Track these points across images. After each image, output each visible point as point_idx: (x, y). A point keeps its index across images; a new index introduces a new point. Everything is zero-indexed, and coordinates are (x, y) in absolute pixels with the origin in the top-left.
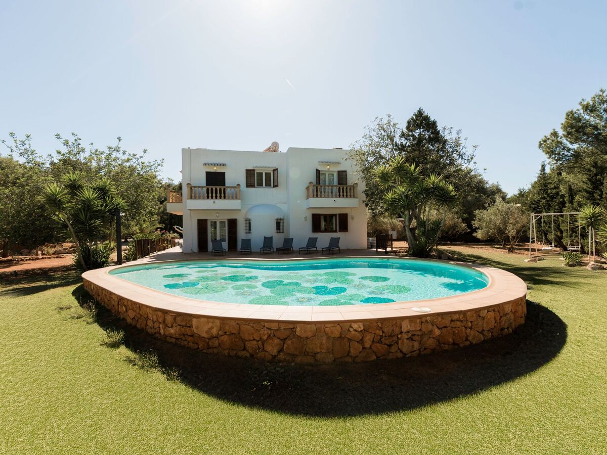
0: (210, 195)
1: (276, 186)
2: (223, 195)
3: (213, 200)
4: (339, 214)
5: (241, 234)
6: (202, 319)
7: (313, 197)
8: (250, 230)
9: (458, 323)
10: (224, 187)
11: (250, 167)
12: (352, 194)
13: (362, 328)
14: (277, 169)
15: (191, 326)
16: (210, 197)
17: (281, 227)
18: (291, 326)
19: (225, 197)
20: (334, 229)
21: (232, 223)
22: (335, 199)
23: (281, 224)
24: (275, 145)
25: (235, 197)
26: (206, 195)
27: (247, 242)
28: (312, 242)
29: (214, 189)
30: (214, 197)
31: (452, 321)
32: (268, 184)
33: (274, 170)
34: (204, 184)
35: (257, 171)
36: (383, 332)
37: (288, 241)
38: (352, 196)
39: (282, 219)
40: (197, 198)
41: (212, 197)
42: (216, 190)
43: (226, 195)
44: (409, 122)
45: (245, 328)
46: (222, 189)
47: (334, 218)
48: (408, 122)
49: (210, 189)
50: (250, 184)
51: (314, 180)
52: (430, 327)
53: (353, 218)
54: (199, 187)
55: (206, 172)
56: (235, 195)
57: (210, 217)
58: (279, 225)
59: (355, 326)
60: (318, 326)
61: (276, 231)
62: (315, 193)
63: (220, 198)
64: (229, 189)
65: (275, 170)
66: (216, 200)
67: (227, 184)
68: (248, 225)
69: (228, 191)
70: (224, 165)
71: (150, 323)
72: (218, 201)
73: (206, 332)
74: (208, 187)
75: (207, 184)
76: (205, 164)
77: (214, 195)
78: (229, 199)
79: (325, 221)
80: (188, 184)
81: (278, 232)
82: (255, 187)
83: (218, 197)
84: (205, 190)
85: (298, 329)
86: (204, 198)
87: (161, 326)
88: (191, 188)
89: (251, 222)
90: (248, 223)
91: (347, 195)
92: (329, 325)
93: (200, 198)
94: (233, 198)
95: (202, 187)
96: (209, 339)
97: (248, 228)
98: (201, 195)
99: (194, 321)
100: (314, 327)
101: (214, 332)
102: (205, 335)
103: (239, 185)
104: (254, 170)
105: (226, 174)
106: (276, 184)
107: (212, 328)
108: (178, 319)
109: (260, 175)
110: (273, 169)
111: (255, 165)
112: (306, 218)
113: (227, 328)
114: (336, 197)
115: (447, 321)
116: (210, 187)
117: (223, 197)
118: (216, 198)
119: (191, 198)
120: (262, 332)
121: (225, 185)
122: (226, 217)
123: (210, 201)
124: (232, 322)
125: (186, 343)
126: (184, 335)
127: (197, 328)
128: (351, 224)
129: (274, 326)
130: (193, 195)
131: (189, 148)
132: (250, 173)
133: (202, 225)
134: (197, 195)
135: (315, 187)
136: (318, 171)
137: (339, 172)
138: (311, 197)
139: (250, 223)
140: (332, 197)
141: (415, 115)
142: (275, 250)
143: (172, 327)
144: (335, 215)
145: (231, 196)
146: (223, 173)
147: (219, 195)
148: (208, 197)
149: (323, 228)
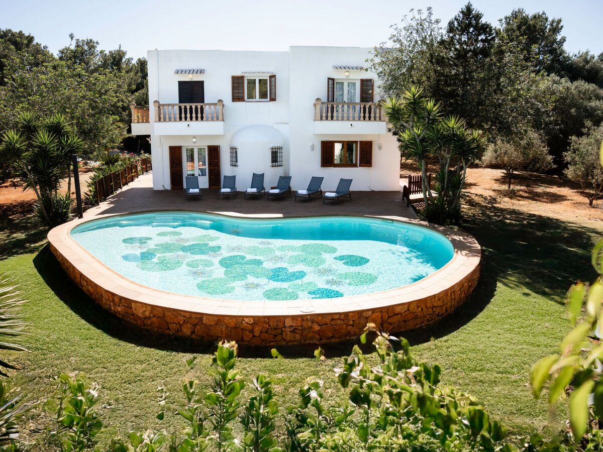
0: (183, 116)
1: (273, 99)
2: (199, 115)
3: (186, 123)
4: (360, 141)
5: (226, 169)
6: (138, 304)
7: (322, 119)
8: (236, 161)
9: (339, 322)
10: (202, 104)
11: (238, 73)
12: (378, 115)
13: (252, 322)
14: (274, 76)
15: (131, 308)
16: (183, 119)
17: (278, 159)
18: (200, 316)
19: (202, 118)
20: (354, 162)
21: (214, 152)
22: (353, 122)
23: (278, 155)
25: (219, 117)
26: (178, 116)
28: (316, 181)
29: (188, 107)
30: (188, 119)
31: (332, 320)
32: (263, 95)
33: (271, 77)
34: (177, 101)
35: (248, 77)
36: (269, 326)
37: (285, 180)
38: (378, 119)
39: (281, 148)
40: (167, 120)
41: (186, 119)
42: (191, 108)
43: (204, 115)
44: (451, 24)
45: (167, 314)
46: (200, 107)
47: (354, 145)
49: (183, 107)
50: (237, 97)
51: (323, 94)
52: (310, 324)
53: (380, 148)
54: (169, 105)
55: (179, 82)
56: (215, 115)
57: (185, 144)
58: (275, 156)
59: (247, 320)
60: (218, 317)
61: (270, 163)
62: (324, 115)
63: (197, 119)
64: (207, 106)
65: (273, 77)
66: (191, 123)
67: (206, 101)
68: (234, 155)
69: (207, 109)
70: (202, 72)
71: (104, 301)
72: (194, 124)
73: (142, 313)
74: (181, 104)
75: (180, 102)
76: (177, 72)
77: (188, 115)
78: (207, 120)
80: (155, 102)
81: (273, 166)
82: (244, 101)
83: (194, 119)
84: (177, 109)
85: (204, 319)
86: (175, 120)
87: (111, 304)
88: (159, 107)
89: (238, 151)
90: (234, 152)
91: (370, 118)
92: (227, 318)
93: (170, 120)
94: (212, 120)
95: (173, 105)
96: (145, 319)
97: (234, 159)
98: (172, 116)
99: (133, 304)
100: (216, 319)
101: (147, 314)
102: (140, 315)
103: (220, 101)
104: (242, 78)
105: (204, 83)
106: (273, 97)
107: (145, 311)
108: (122, 301)
109: (252, 83)
110: (269, 75)
111: (245, 70)
112: (313, 148)
113: (155, 313)
114: (354, 120)
115: (328, 320)
116: (183, 105)
117: (199, 119)
118: (191, 119)
119: (160, 120)
120: (179, 318)
121: (203, 102)
122: (205, 144)
123: (184, 124)
124: (159, 309)
125: (129, 319)
126: (127, 313)
127: (135, 309)
128: (377, 156)
129: (188, 315)
130: (162, 116)
131: (156, 49)
132: (237, 82)
133: (175, 153)
134: (167, 116)
135: (325, 106)
136: (331, 81)
137: (362, 81)
138: (317, 121)
139: (236, 153)
140: (348, 120)
141: (462, 12)
143: (119, 306)
144: (356, 142)
145: (210, 116)
146: (201, 84)
147: (194, 115)
148: (181, 119)
149: (337, 160)
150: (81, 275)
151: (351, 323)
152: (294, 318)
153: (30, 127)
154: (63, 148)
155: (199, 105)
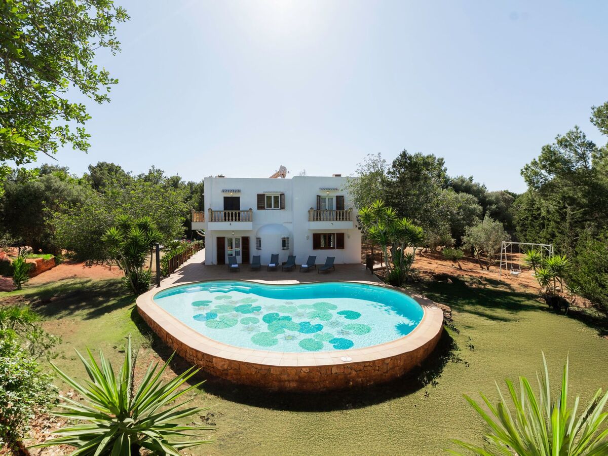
0: (227, 218)
1: (283, 208)
2: (237, 218)
3: (229, 223)
4: (337, 234)
5: (253, 251)
6: (219, 359)
7: (314, 220)
8: (260, 246)
9: (369, 368)
10: (239, 211)
11: (261, 192)
12: (348, 218)
13: (308, 371)
14: (284, 194)
15: (212, 362)
16: (227, 220)
17: (286, 245)
18: (268, 368)
19: (239, 220)
20: (332, 247)
21: (246, 241)
22: (332, 222)
23: (287, 242)
24: (283, 170)
25: (248, 219)
26: (224, 218)
27: (258, 258)
28: (312, 259)
29: (230, 213)
30: (230, 220)
31: (364, 366)
32: (276, 206)
33: (281, 195)
34: (223, 209)
35: (267, 194)
36: (321, 373)
37: (292, 258)
38: (348, 220)
39: (288, 238)
40: (217, 220)
41: (229, 220)
42: (232, 214)
43: (240, 218)
44: (394, 162)
45: (242, 366)
46: (237, 213)
47: (332, 236)
49: (227, 213)
50: (260, 207)
51: (314, 205)
52: (350, 371)
53: (349, 237)
54: (218, 211)
55: (224, 197)
56: (247, 218)
57: (227, 236)
58: (285, 243)
59: (304, 370)
60: (283, 369)
61: (282, 248)
62: (315, 218)
63: (236, 220)
64: (242, 212)
65: (282, 195)
66: (231, 223)
67: (242, 208)
68: (259, 242)
69: (242, 214)
70: (239, 191)
71: (188, 356)
72: (234, 223)
73: (221, 366)
74: (226, 211)
75: (225, 209)
76: (223, 191)
77: (230, 218)
78: (242, 221)
79: (325, 239)
80: (209, 209)
82: (264, 209)
83: (234, 220)
84: (223, 213)
85: (272, 370)
86: (222, 221)
87: (195, 359)
88: (212, 212)
90: (259, 241)
91: (343, 219)
92: (289, 369)
93: (218, 221)
94: (246, 221)
95: (220, 212)
96: (223, 371)
97: (259, 245)
98: (220, 218)
99: (214, 359)
100: (281, 369)
101: (226, 367)
102: (220, 368)
103: (251, 209)
104: (264, 195)
105: (240, 198)
106: (283, 206)
107: (224, 365)
108: (205, 356)
109: (269, 198)
110: (280, 193)
111: (266, 191)
112: (308, 238)
113: (233, 366)
114: (333, 220)
115: (361, 367)
116: (227, 212)
117: (237, 220)
118: (232, 220)
119: (212, 221)
120: (252, 370)
121: (238, 208)
122: (240, 236)
123: (227, 223)
124: (235, 363)
125: (209, 371)
126: (208, 366)
127: (216, 364)
128: (347, 241)
129: (259, 367)
130: (213, 218)
131: (210, 176)
132: (261, 197)
133: (221, 242)
134: (217, 218)
135: (316, 212)
136: (319, 197)
137: (337, 197)
138: (312, 221)
139: (260, 241)
140: (330, 220)
141: (401, 155)
143: (201, 360)
144: (334, 234)
145: (244, 218)
146: (238, 198)
147: (234, 218)
148: (225, 220)
149: (322, 245)
150: (168, 334)
151: (377, 368)
152: (338, 366)
153: (126, 225)
154: (149, 239)
155: (237, 212)
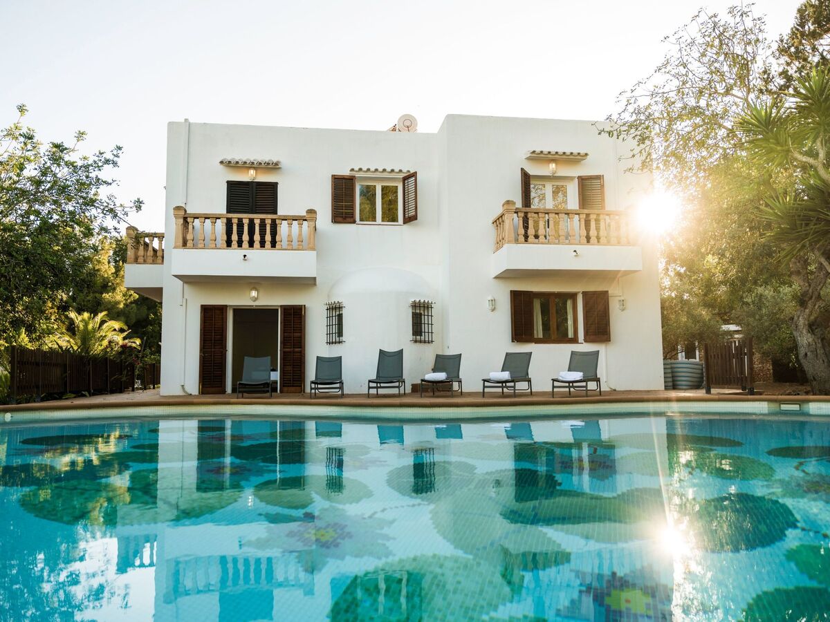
0: (235, 237)
1: (409, 220)
2: (268, 238)
3: (241, 252)
4: (583, 293)
5: (318, 351)
7: (517, 241)
8: (340, 333)
10: (274, 216)
11: (344, 171)
14: (414, 175)
16: (235, 244)
17: (425, 328)
19: (274, 244)
20: (571, 335)
21: (294, 317)
22: (577, 247)
23: (425, 319)
24: (407, 123)
25: (303, 244)
26: (223, 239)
27: (332, 369)
29: (246, 221)
30: (246, 244)
32: (390, 216)
33: (406, 179)
34: (222, 208)
35: (362, 180)
39: (429, 306)
40: (200, 245)
41: (240, 244)
42: (252, 224)
43: (278, 239)
46: (268, 222)
47: (569, 303)
48: (799, 11)
49: (235, 221)
50: (342, 213)
53: (623, 305)
54: (206, 215)
55: (228, 182)
56: (300, 240)
57: (233, 301)
58: (420, 318)
61: (410, 337)
62: (521, 232)
63: (263, 245)
64: (284, 222)
65: (410, 178)
66: (249, 252)
67: (281, 211)
68: (335, 321)
69: (283, 228)
70: (275, 167)
72: (256, 254)
74: (230, 215)
75: (229, 211)
76: (226, 165)
77: (246, 237)
78: (284, 248)
79: (545, 311)
80: (178, 208)
81: (416, 341)
82: (354, 222)
83: (257, 244)
84: (220, 226)
86: (217, 247)
88: (185, 219)
89: (344, 312)
90: (336, 311)
93: (206, 247)
94: (295, 249)
95: (215, 217)
97: (335, 329)
98: (212, 238)
103: (311, 212)
104: (352, 179)
105: (280, 187)
106: (412, 213)
109: (369, 191)
110: (402, 175)
111: (358, 166)
112: (494, 305)
114: (578, 243)
116: (235, 217)
117: (268, 244)
118: (251, 244)
119: (185, 244)
121: (275, 212)
122: (278, 302)
123: (235, 253)
128: (619, 321)
130: (189, 238)
131: (186, 120)
132: (343, 188)
133: (213, 321)
134: (201, 239)
135: (521, 215)
137: (581, 179)
138: (509, 242)
139: (340, 317)
140: (568, 242)
142: (409, 390)
144: (576, 295)
145: (290, 241)
146: (274, 186)
147: (257, 237)
148: (229, 243)
149: (539, 331)
155: (268, 218)
